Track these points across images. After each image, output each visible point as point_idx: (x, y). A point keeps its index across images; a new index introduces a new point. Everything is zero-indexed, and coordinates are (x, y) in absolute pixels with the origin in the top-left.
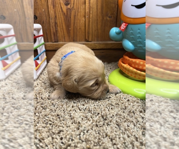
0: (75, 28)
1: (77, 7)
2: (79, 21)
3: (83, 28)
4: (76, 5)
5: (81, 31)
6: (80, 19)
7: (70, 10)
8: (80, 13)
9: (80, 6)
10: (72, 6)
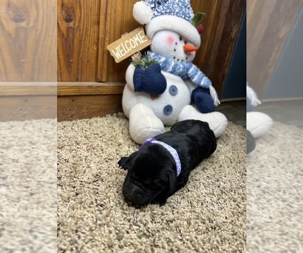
0: (80, 60)
1: (85, 27)
2: (87, 50)
3: (93, 61)
4: (84, 24)
5: (90, 65)
6: (89, 47)
7: (74, 30)
8: (88, 38)
9: (89, 27)
10: (76, 25)
